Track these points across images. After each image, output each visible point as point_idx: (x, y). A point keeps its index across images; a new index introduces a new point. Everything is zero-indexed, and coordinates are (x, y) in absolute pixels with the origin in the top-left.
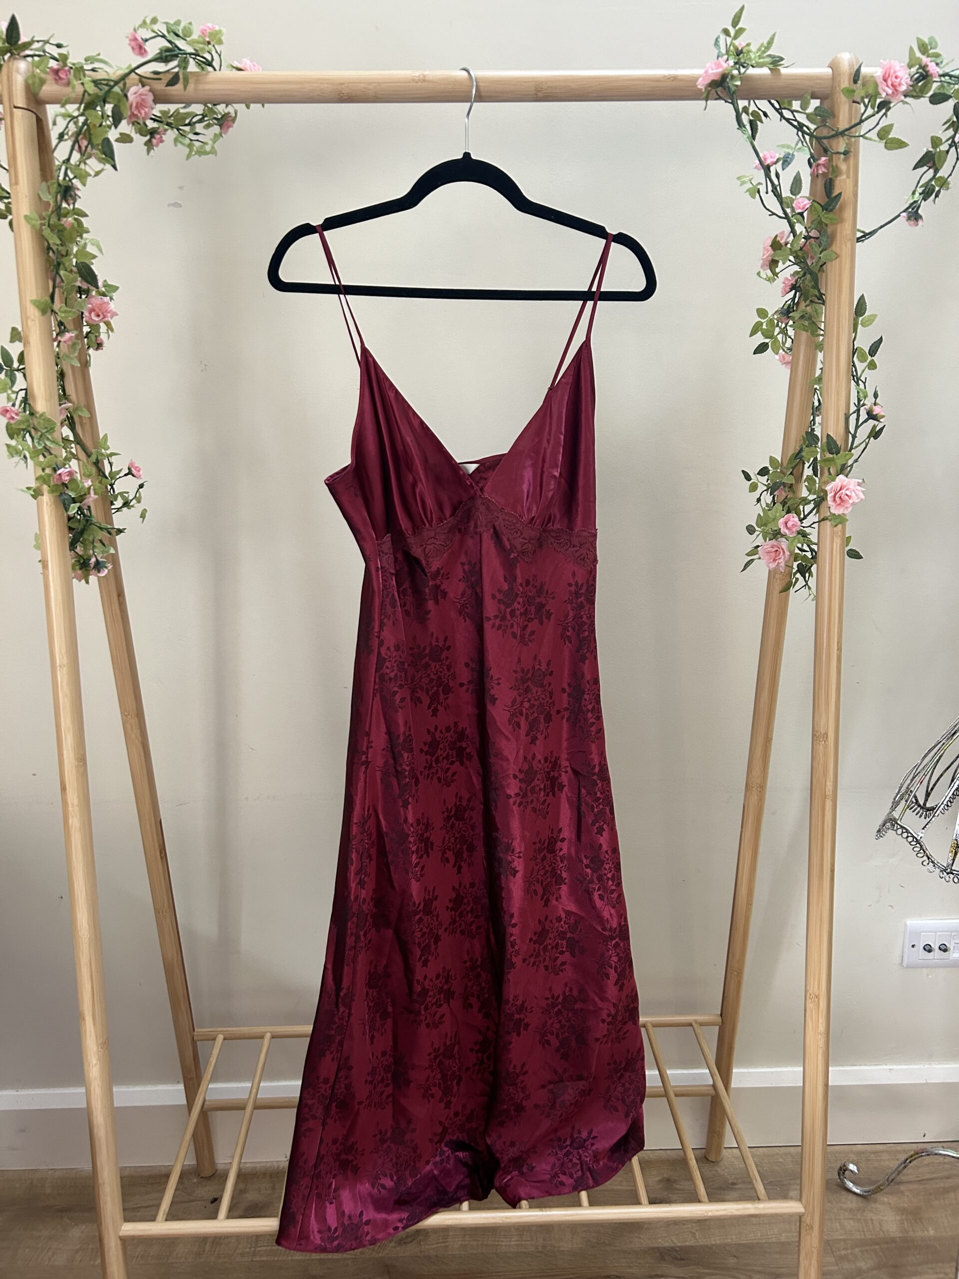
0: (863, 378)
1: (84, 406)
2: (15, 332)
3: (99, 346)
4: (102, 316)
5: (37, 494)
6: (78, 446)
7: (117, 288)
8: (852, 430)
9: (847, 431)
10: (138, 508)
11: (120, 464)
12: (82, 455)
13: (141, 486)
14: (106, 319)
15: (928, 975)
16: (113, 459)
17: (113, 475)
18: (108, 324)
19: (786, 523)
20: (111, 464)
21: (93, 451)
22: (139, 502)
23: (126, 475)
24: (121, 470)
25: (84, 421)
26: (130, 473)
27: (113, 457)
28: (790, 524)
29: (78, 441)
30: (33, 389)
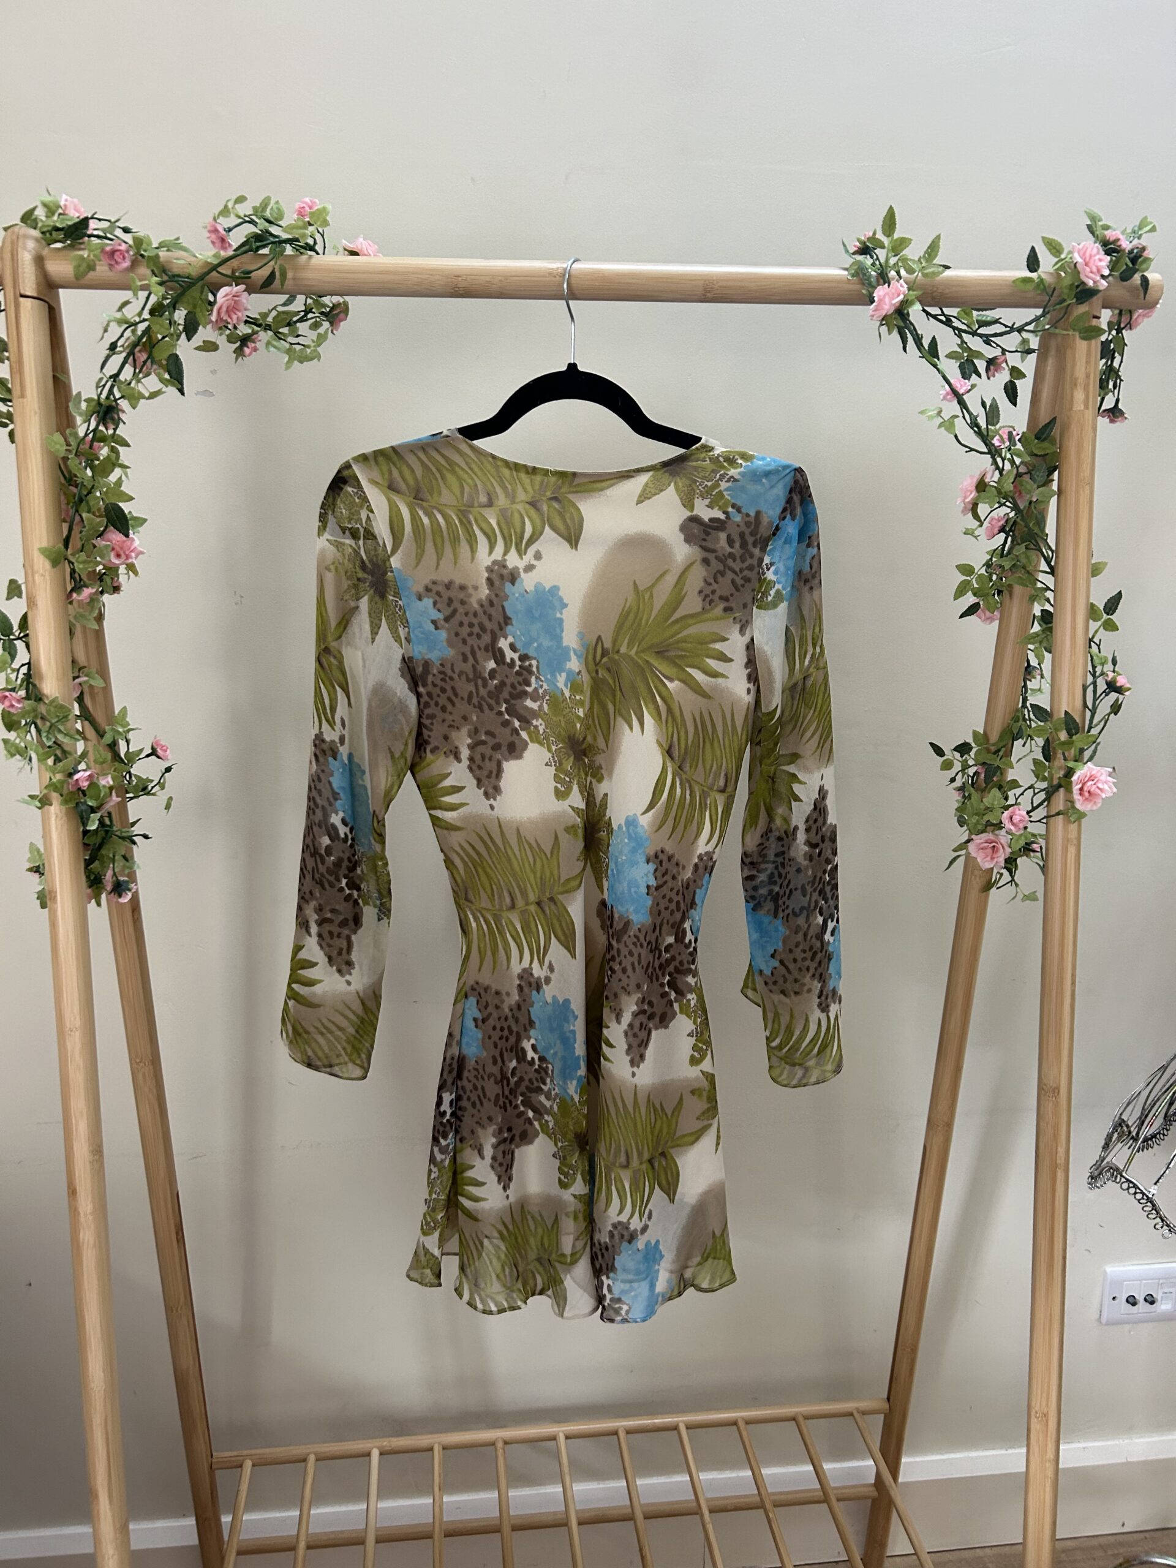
0: (1096, 640)
1: (97, 673)
2: (13, 586)
3: (116, 589)
4: (123, 557)
5: (44, 802)
6: (86, 723)
7: (145, 520)
8: (1090, 705)
9: (1085, 705)
10: (162, 797)
11: (139, 742)
12: (90, 733)
13: (168, 770)
14: (130, 561)
15: (1130, 1332)
16: (130, 736)
17: (132, 758)
18: (131, 568)
19: (1011, 818)
20: (128, 742)
21: (107, 728)
22: (163, 788)
23: (148, 756)
24: (141, 750)
25: (96, 691)
26: (154, 753)
27: (131, 732)
28: (1016, 819)
29: (86, 715)
30: (38, 661)
